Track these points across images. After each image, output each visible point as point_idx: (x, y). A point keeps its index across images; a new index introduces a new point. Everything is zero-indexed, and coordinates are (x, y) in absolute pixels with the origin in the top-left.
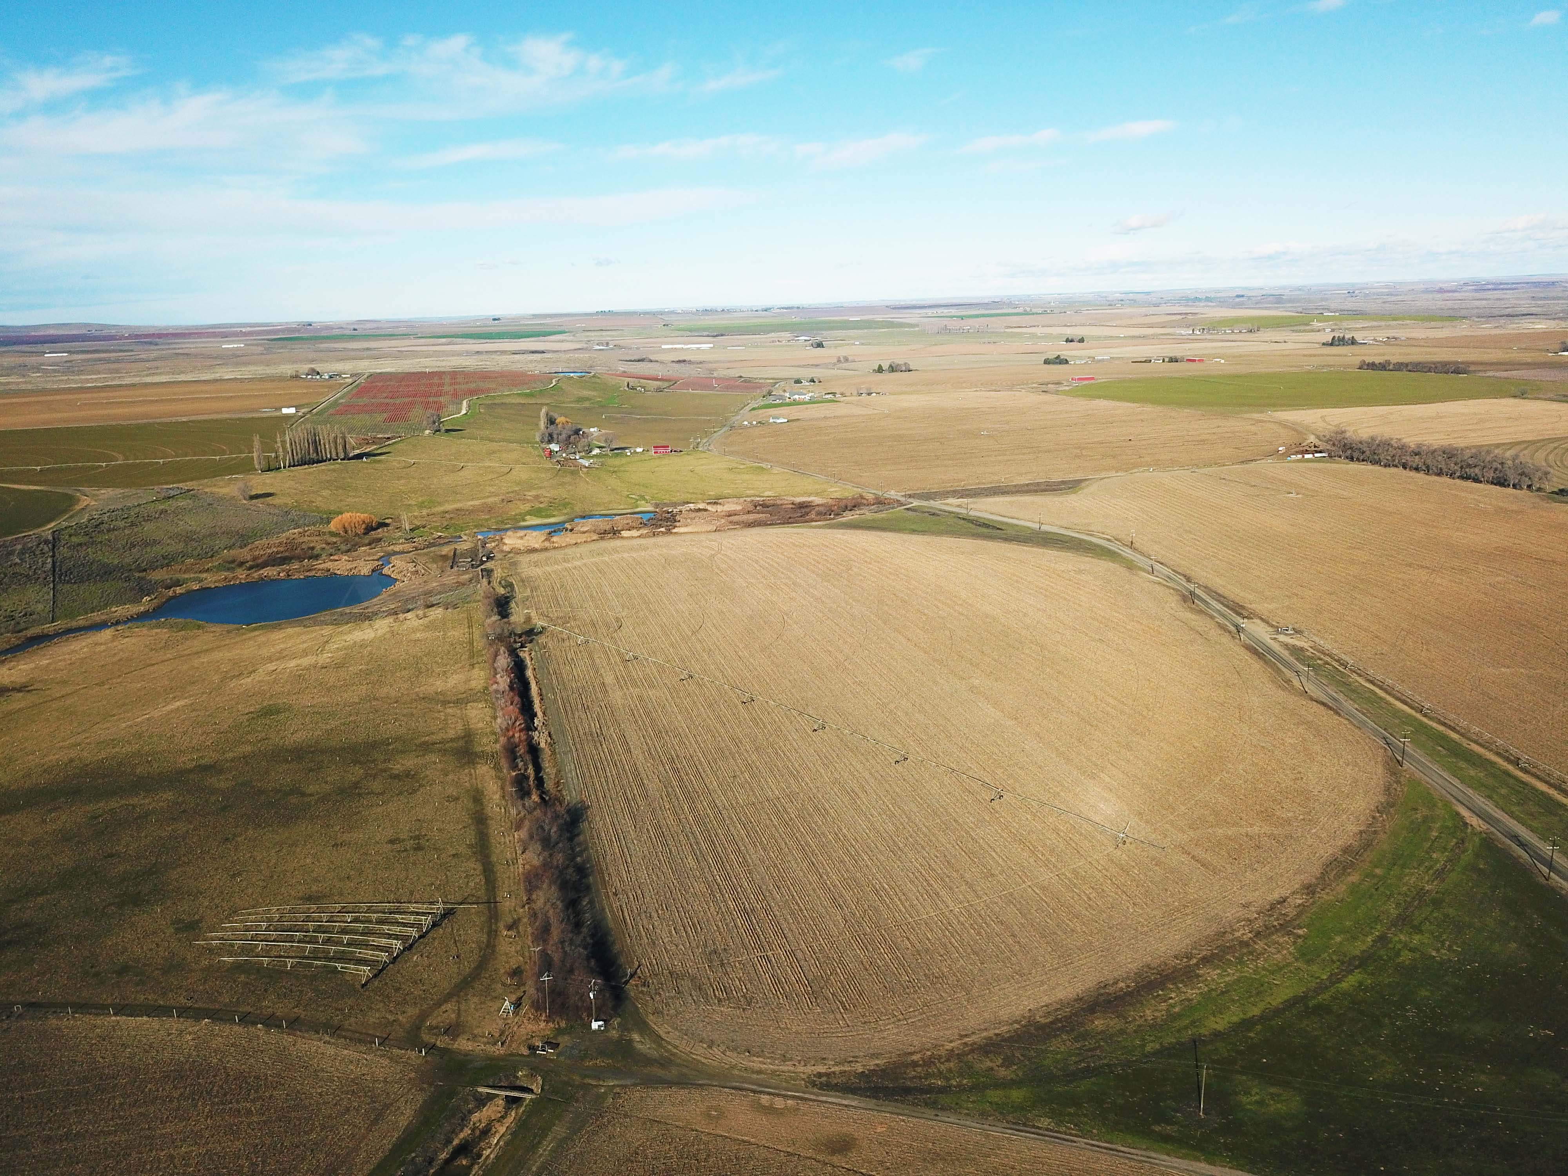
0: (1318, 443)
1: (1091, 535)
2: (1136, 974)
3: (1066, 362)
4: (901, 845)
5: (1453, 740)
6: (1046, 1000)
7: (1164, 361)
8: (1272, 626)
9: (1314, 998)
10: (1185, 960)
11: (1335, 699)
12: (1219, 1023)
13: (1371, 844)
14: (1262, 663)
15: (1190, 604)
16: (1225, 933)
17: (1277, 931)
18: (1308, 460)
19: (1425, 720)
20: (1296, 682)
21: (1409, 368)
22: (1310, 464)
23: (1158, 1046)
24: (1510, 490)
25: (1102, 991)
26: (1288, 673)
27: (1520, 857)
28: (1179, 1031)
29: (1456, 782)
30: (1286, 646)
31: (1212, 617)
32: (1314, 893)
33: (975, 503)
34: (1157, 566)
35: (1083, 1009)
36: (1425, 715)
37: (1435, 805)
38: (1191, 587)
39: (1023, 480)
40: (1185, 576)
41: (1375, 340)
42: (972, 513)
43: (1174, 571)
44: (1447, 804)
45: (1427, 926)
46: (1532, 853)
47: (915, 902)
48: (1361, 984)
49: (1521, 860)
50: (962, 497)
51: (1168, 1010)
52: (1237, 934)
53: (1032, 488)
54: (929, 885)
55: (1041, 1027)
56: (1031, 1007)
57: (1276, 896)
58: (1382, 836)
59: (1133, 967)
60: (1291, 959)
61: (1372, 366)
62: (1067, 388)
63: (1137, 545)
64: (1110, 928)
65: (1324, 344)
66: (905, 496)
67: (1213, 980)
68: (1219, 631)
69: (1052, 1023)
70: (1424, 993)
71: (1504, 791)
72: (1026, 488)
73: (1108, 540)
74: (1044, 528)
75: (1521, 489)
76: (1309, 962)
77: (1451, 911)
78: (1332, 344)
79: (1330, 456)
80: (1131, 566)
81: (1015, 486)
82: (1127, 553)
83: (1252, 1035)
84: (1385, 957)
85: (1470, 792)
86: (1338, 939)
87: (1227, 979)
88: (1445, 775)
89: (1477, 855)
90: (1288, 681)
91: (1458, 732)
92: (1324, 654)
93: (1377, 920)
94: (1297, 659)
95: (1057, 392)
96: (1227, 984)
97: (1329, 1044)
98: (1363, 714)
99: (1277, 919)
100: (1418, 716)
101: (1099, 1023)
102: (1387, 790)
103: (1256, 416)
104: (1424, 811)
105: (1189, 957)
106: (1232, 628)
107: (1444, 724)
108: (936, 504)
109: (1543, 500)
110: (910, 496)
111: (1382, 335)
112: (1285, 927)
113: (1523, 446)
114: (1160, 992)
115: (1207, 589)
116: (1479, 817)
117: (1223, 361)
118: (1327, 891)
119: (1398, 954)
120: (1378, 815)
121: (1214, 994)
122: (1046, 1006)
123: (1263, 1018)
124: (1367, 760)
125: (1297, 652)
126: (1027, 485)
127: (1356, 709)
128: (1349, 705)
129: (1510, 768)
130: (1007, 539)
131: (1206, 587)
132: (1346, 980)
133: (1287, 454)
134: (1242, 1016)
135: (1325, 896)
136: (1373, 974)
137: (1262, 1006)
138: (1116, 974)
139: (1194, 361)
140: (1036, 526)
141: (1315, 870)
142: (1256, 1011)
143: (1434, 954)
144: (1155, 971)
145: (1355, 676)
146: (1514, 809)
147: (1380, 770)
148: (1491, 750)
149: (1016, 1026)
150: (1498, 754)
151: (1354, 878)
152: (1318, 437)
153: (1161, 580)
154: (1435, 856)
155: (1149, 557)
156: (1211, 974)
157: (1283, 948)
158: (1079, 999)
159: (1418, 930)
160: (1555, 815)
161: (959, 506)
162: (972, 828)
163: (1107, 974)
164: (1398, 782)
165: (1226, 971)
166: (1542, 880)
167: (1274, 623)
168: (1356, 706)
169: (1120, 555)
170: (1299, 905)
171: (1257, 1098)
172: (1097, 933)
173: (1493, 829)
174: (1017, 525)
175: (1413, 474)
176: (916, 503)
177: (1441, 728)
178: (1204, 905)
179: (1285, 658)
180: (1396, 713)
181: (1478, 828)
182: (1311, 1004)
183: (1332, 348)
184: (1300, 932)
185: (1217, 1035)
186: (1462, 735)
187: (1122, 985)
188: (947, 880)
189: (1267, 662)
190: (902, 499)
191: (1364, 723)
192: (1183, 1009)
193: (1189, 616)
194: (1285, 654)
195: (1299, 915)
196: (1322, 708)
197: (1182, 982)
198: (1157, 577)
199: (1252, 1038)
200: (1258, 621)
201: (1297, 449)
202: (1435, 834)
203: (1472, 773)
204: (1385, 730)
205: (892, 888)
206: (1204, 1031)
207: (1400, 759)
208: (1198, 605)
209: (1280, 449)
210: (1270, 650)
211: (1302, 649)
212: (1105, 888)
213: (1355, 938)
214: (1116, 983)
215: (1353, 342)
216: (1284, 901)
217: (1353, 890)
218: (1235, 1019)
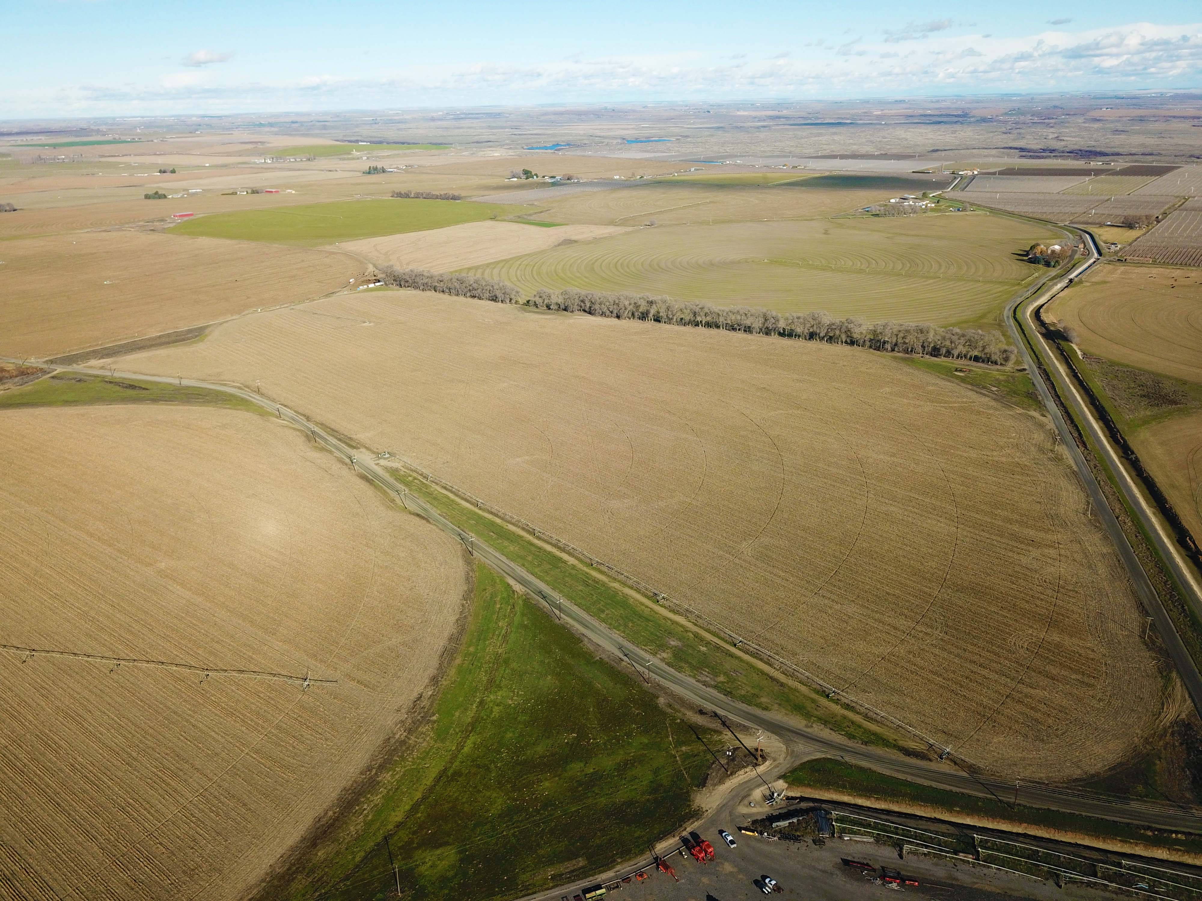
0: (377, 272)
1: (225, 385)
2: (338, 800)
3: (165, 197)
4: (134, 754)
5: (498, 525)
6: (280, 851)
7: (247, 193)
8: (374, 453)
9: (450, 767)
10: (368, 773)
11: (425, 510)
12: (398, 816)
13: (465, 629)
14: (372, 488)
15: (313, 442)
16: (389, 739)
17: (421, 723)
18: (372, 290)
19: (480, 512)
20: (398, 501)
21: (424, 196)
22: (374, 293)
23: (363, 854)
24: (500, 304)
25: (318, 825)
26: (393, 494)
27: (544, 607)
28: (374, 834)
29: (503, 558)
30: (386, 468)
31: (331, 452)
32: (437, 682)
33: (115, 363)
34: (283, 410)
35: (308, 847)
36: (480, 509)
37: (495, 582)
38: (311, 426)
39: (153, 333)
40: (304, 415)
41: (397, 168)
42: (117, 375)
43: (295, 412)
44: (502, 579)
45: (504, 682)
46: (550, 603)
47: (160, 806)
48: (475, 744)
49: (545, 609)
50: (102, 358)
51: (365, 821)
52: (397, 736)
53: (163, 340)
54: (168, 784)
55: (281, 877)
56: (271, 862)
57: (415, 695)
58: (470, 619)
59: (335, 795)
60: (432, 742)
61: (400, 195)
62: (171, 225)
63: (263, 390)
64: (313, 768)
65: (364, 173)
66: (46, 362)
67: (389, 782)
68: (339, 465)
69: (288, 869)
70: (509, 735)
71: (530, 558)
72: (158, 341)
73: (239, 388)
74: (185, 382)
75: (506, 303)
76: (443, 740)
77: (514, 665)
78: (369, 173)
79: (386, 284)
80: (263, 413)
81: (149, 339)
82: (256, 399)
83: (419, 815)
84: (485, 717)
85: (512, 564)
86: (457, 714)
87: (397, 777)
88: (497, 555)
89: (523, 615)
90: (393, 501)
91: (499, 517)
92: (412, 470)
93: (476, 689)
94: (396, 479)
95: (164, 231)
96: (398, 781)
97: (464, 800)
98: (444, 518)
99: (419, 713)
100: (476, 510)
101: (321, 854)
102: (468, 579)
103: (328, 248)
104: (490, 589)
105: (369, 769)
106: (347, 461)
107: (492, 513)
108: (79, 368)
109: (519, 311)
110: (52, 362)
111: (402, 163)
112: (425, 719)
113: (501, 265)
114: (357, 808)
115: (322, 425)
116: (519, 582)
117: (294, 192)
118: (445, 677)
119: (492, 712)
120: (465, 602)
121: (391, 793)
122: (281, 857)
123: (424, 798)
124: (452, 557)
125: (394, 472)
126: (160, 337)
127: (439, 514)
128: (435, 512)
129: (530, 538)
130: (155, 400)
131: (322, 424)
132: (466, 744)
133: (356, 285)
134: (411, 803)
135: (444, 683)
136: (480, 733)
137: (422, 788)
138: (324, 806)
139: (272, 192)
140: (176, 382)
141: (434, 663)
142: (418, 795)
143: (510, 703)
144: (350, 791)
145: (433, 485)
146: (536, 570)
147: (461, 562)
148: (519, 527)
149: (264, 884)
150: (523, 529)
151: (458, 661)
152: (375, 266)
153: (288, 423)
154: (500, 624)
155: (274, 400)
156: (386, 777)
157: (426, 737)
158: (303, 839)
159: (499, 687)
160: (557, 568)
161: (102, 368)
162: (190, 715)
163: (319, 810)
164: (472, 570)
165: (395, 771)
166: (557, 621)
167: (375, 450)
168: (439, 512)
169: (251, 402)
170: (431, 696)
171: (430, 863)
172: (305, 776)
173: (528, 590)
174: (160, 383)
175: (441, 295)
176: (59, 370)
177: (490, 517)
178: (372, 721)
179: (387, 480)
180: (463, 510)
181: (521, 593)
182: (449, 774)
183: (369, 176)
184: (434, 718)
185: (399, 826)
186: (502, 519)
187: (330, 813)
188: (181, 773)
189: (376, 487)
190: (45, 366)
191: (445, 525)
192: (374, 816)
193: (315, 455)
194: (387, 476)
195: (431, 705)
196: (418, 519)
197: (369, 792)
198: (284, 420)
199: (419, 818)
200: (363, 450)
201: (363, 279)
202: (498, 606)
203: (512, 549)
204: (459, 527)
205: (136, 800)
206: (390, 827)
207: (470, 549)
208: (319, 443)
209: (351, 281)
210: (377, 476)
211: (397, 470)
212: (303, 733)
213: (466, 709)
214: (326, 814)
215: (384, 171)
216: (421, 697)
217: (460, 670)
218: (407, 807)
